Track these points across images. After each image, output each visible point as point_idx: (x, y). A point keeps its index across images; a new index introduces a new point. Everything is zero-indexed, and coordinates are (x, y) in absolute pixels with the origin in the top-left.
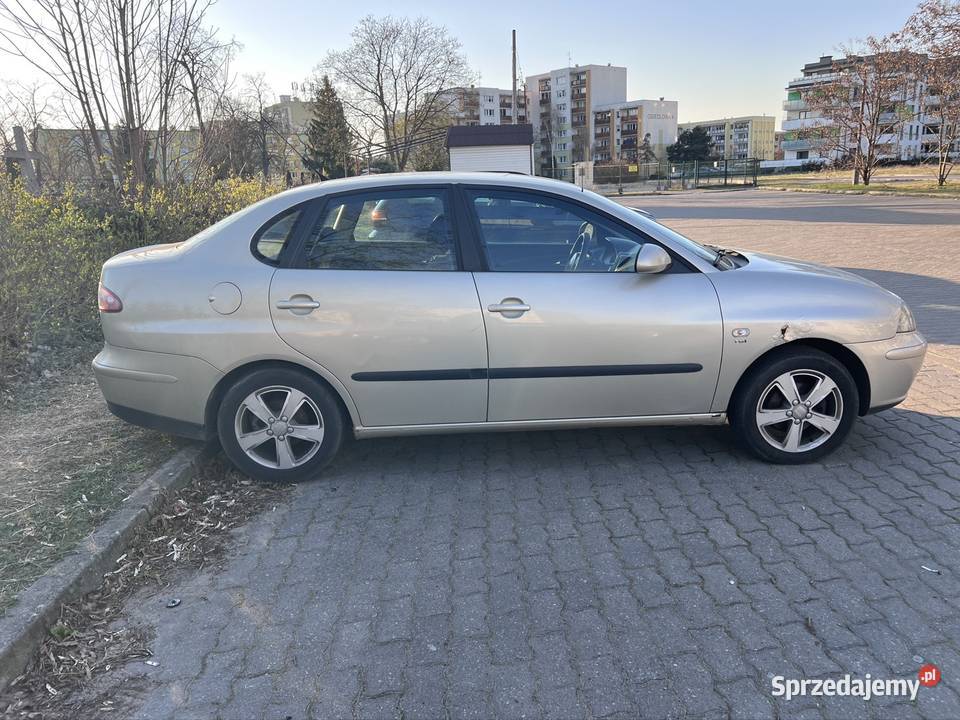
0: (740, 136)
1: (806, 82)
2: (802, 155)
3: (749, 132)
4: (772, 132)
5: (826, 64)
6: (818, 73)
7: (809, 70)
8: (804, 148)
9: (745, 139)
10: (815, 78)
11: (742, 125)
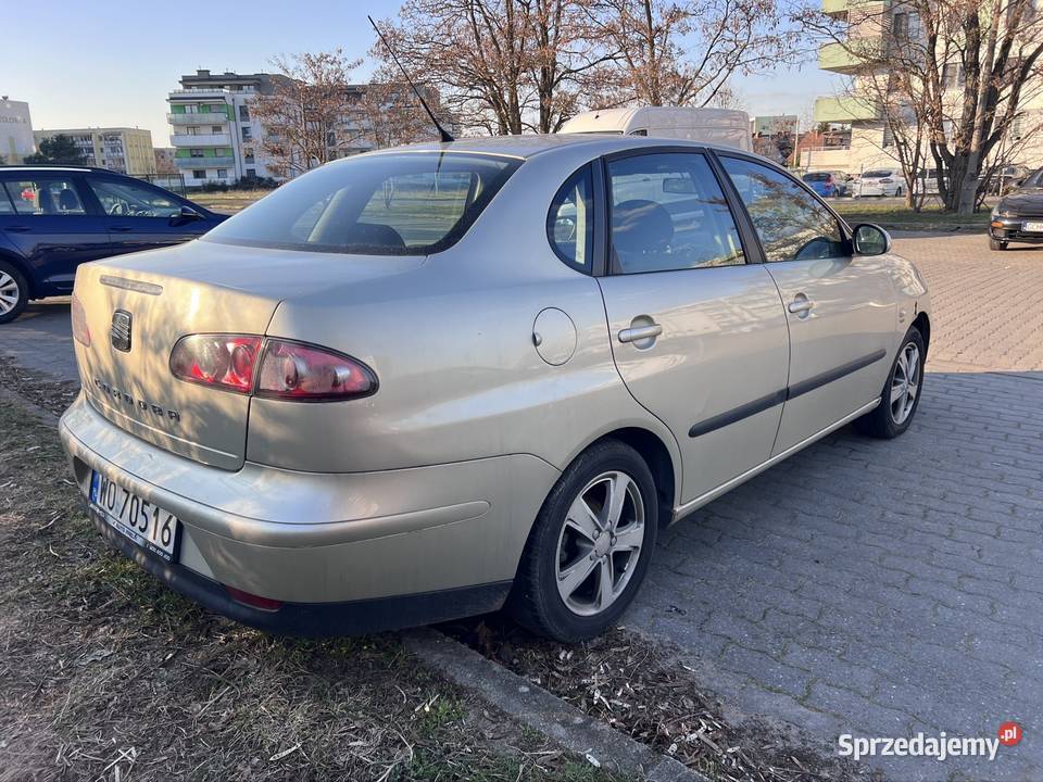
0: (113, 150)
1: (185, 96)
2: (198, 174)
3: (123, 146)
4: (151, 147)
5: (204, 78)
6: (198, 86)
7: (187, 81)
8: (199, 167)
9: (121, 154)
10: (195, 92)
11: (112, 137)
